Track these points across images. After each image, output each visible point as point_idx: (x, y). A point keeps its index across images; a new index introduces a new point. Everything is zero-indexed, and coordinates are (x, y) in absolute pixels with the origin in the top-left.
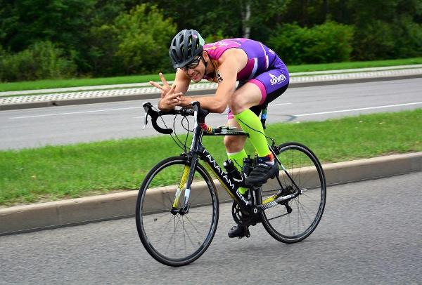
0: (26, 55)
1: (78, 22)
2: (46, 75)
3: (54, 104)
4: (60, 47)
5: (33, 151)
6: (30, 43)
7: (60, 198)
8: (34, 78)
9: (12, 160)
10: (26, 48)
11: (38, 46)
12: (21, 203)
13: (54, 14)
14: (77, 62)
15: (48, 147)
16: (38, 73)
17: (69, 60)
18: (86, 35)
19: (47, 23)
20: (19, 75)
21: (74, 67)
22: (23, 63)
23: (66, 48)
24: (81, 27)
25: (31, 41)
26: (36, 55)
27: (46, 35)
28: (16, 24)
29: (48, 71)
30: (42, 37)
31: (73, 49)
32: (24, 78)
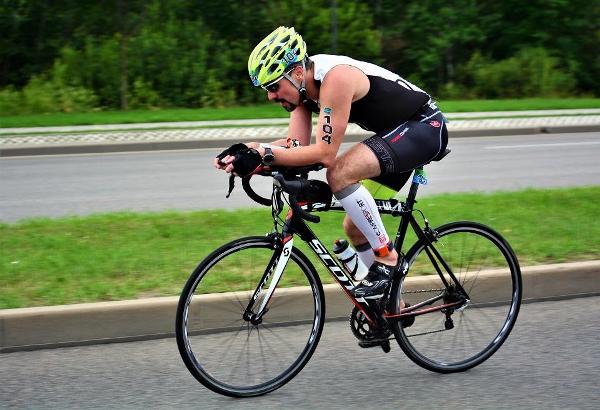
1: (580, 23)
2: (535, 92)
3: (544, 130)
4: (556, 55)
5: (509, 196)
6: (517, 50)
7: (541, 262)
8: (520, 95)
9: (480, 207)
10: (512, 55)
11: (527, 53)
12: (487, 266)
13: (549, 12)
14: (577, 76)
15: (530, 191)
16: (527, 88)
20: (500, 90)
23: (562, 57)
25: (518, 46)
26: (525, 64)
27: (538, 39)
28: (498, 24)
30: (532, 42)
31: (573, 59)
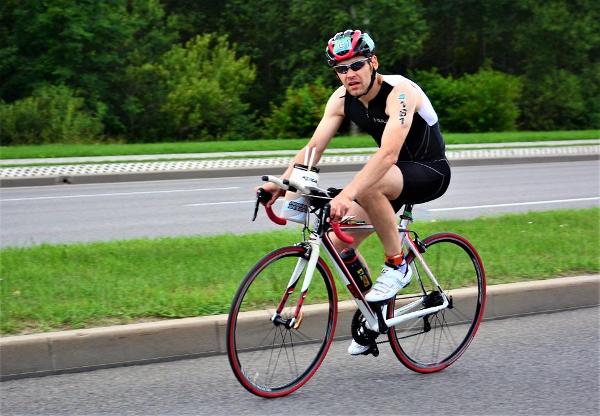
0: (28, 106)
17: (93, 115)
18: (119, 78)
19: (61, 58)
21: (99, 127)
22: (23, 117)
24: (112, 67)
29: (59, 131)
32: (24, 141)
